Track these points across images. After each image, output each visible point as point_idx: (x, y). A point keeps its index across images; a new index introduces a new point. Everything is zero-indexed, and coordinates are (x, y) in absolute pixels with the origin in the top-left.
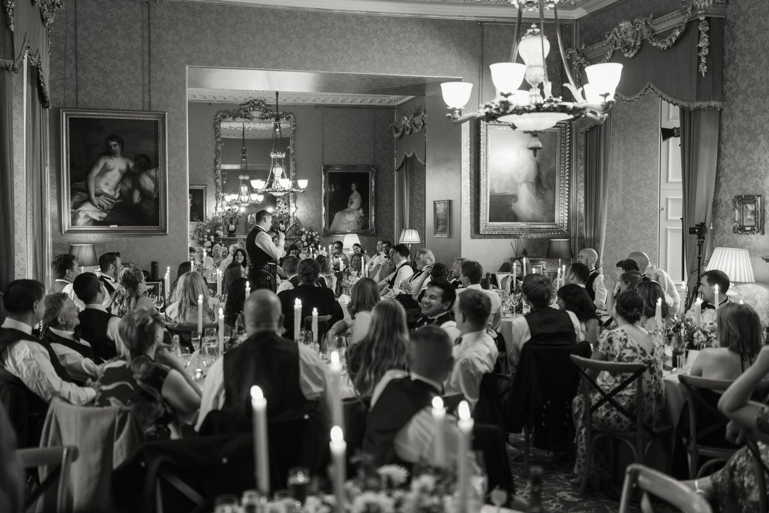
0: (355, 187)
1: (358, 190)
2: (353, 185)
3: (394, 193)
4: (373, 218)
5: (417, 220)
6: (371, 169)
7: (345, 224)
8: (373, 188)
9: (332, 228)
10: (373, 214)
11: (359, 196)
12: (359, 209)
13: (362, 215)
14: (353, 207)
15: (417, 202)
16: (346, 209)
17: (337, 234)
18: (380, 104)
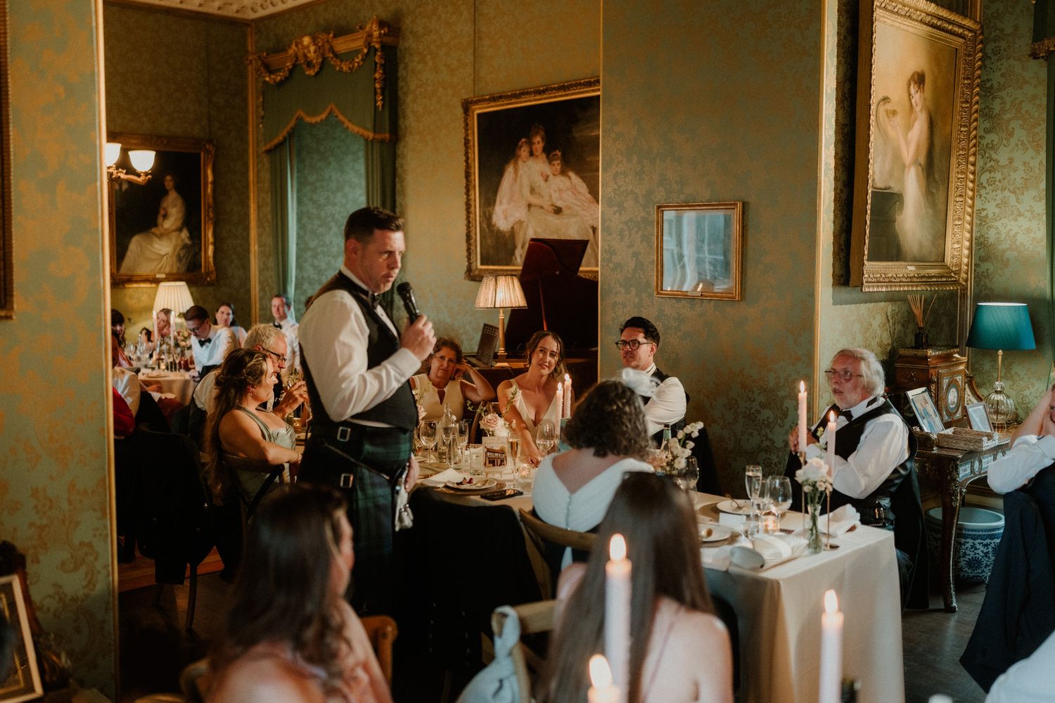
0: (171, 184)
1: (179, 189)
2: (168, 178)
3: (248, 198)
4: (211, 249)
5: (309, 253)
6: (205, 146)
7: (152, 260)
8: (210, 186)
9: (123, 270)
10: (211, 239)
11: (179, 202)
12: (180, 230)
13: (188, 241)
14: (168, 224)
15: (309, 218)
16: (153, 230)
17: (136, 282)
18: (220, 12)
